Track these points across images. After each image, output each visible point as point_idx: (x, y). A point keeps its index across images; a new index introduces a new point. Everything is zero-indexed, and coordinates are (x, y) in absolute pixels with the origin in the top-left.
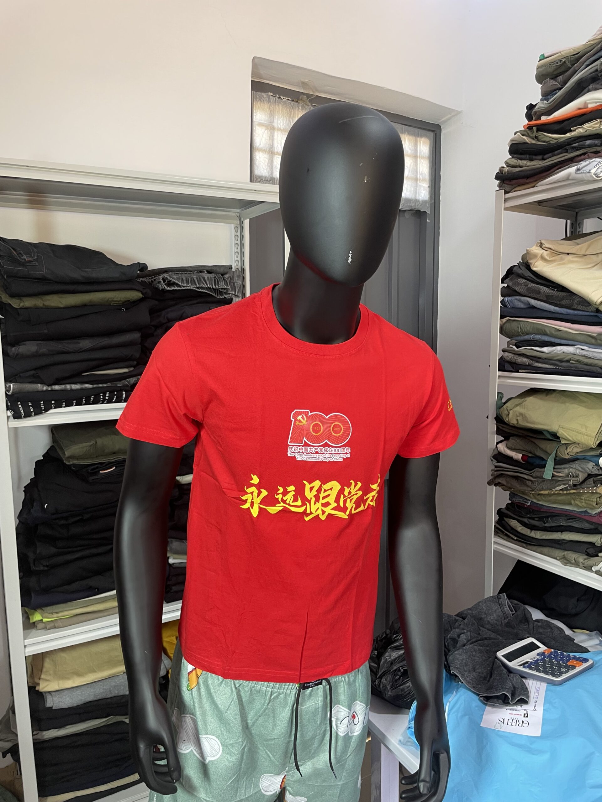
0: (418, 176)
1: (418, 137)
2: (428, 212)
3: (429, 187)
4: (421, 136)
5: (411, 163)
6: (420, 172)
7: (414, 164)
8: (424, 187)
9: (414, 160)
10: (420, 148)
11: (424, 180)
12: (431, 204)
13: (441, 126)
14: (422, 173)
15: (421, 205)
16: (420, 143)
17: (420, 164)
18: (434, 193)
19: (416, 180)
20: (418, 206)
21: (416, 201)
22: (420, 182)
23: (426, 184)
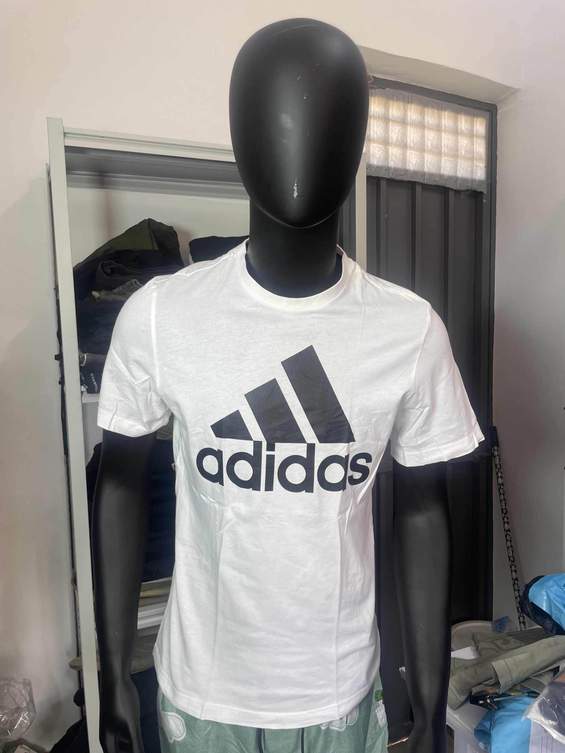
0: (475, 156)
1: (474, 116)
2: (485, 192)
3: (485, 167)
4: (478, 116)
5: (468, 143)
6: (476, 152)
7: (470, 143)
8: (480, 167)
9: (470, 140)
10: (476, 128)
11: (480, 159)
12: (487, 185)
13: (497, 106)
14: (478, 153)
15: (478, 185)
16: (477, 123)
17: (476, 144)
18: (490, 173)
19: (472, 159)
20: (475, 186)
21: (473, 181)
22: (476, 162)
23: (482, 164)
